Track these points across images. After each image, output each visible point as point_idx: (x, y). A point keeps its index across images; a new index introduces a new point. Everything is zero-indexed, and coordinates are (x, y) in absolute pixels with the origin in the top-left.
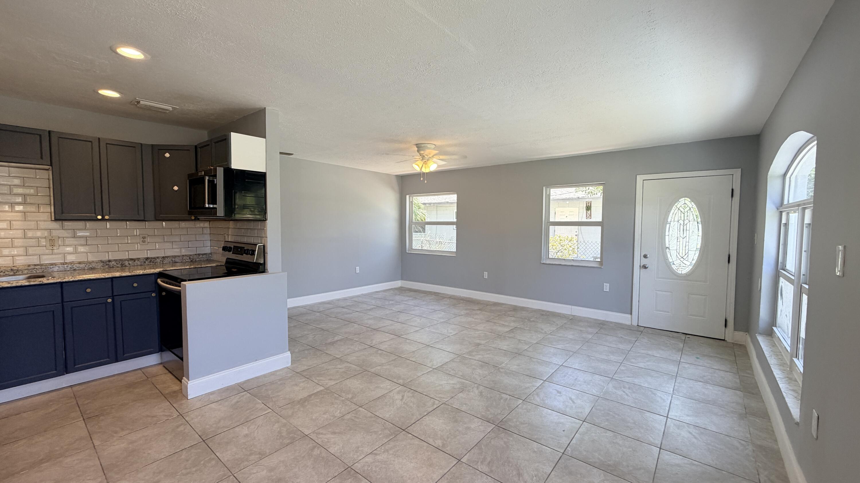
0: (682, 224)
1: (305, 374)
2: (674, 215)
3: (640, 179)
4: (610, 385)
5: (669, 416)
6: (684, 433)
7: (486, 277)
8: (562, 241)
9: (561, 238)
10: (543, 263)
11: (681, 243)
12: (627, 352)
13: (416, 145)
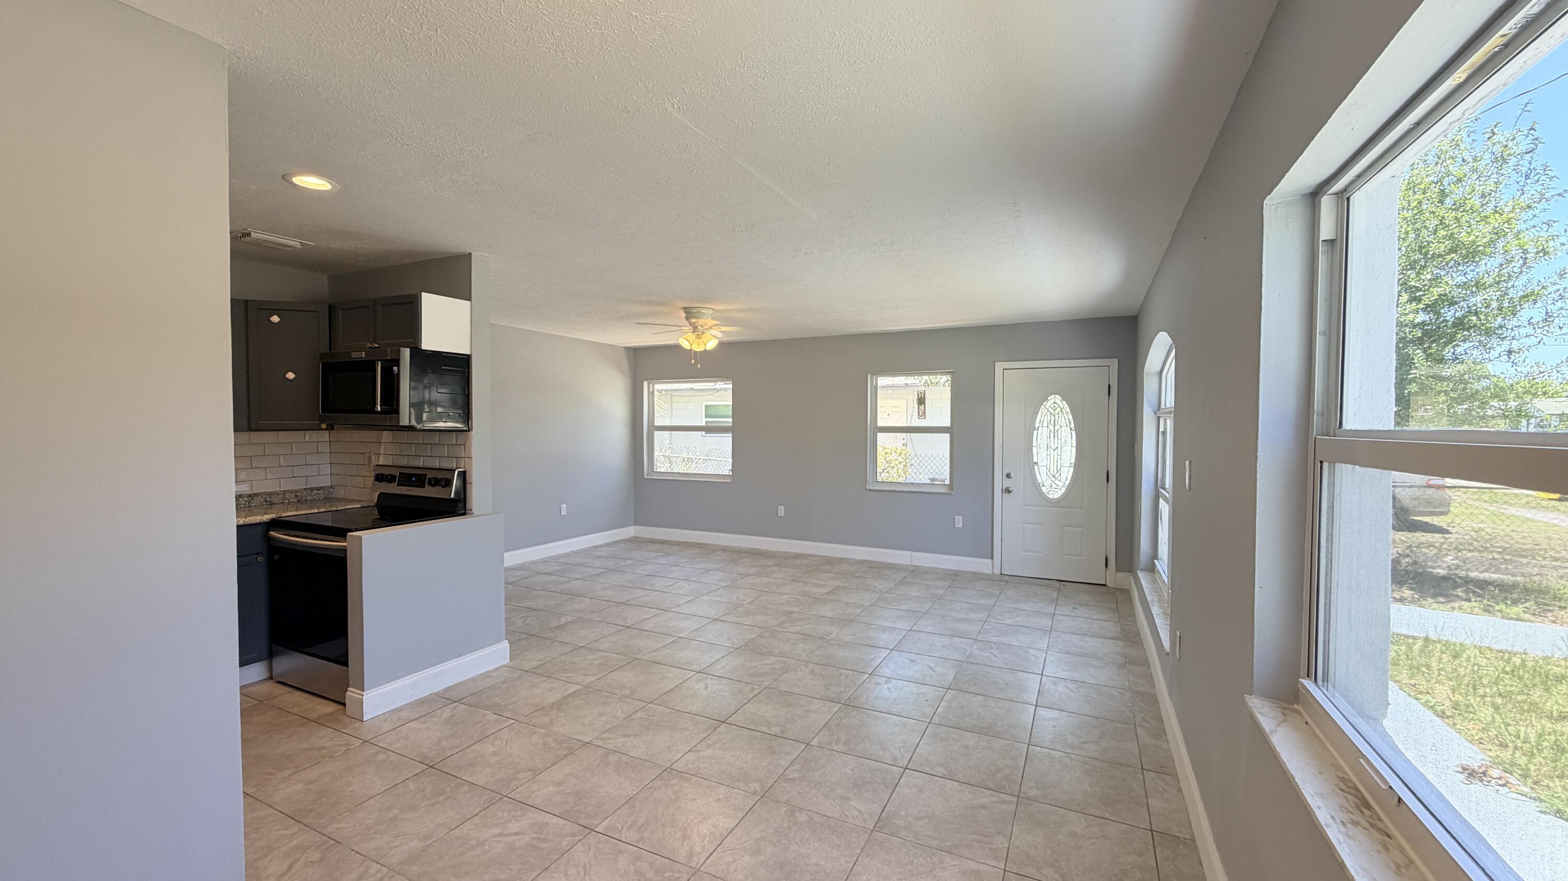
0: (1052, 430)
1: (539, 671)
2: (1042, 417)
3: (999, 366)
4: (975, 647)
5: (1044, 674)
6: (1061, 688)
7: (781, 513)
8: (888, 455)
9: (886, 450)
10: (869, 490)
11: (1052, 456)
12: (990, 608)
13: (684, 308)
